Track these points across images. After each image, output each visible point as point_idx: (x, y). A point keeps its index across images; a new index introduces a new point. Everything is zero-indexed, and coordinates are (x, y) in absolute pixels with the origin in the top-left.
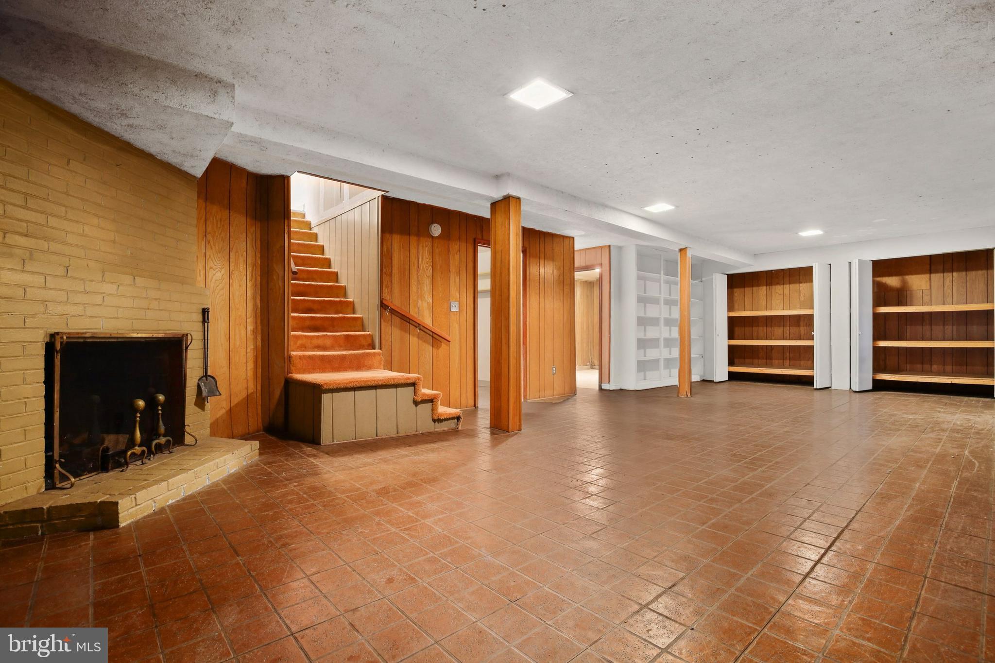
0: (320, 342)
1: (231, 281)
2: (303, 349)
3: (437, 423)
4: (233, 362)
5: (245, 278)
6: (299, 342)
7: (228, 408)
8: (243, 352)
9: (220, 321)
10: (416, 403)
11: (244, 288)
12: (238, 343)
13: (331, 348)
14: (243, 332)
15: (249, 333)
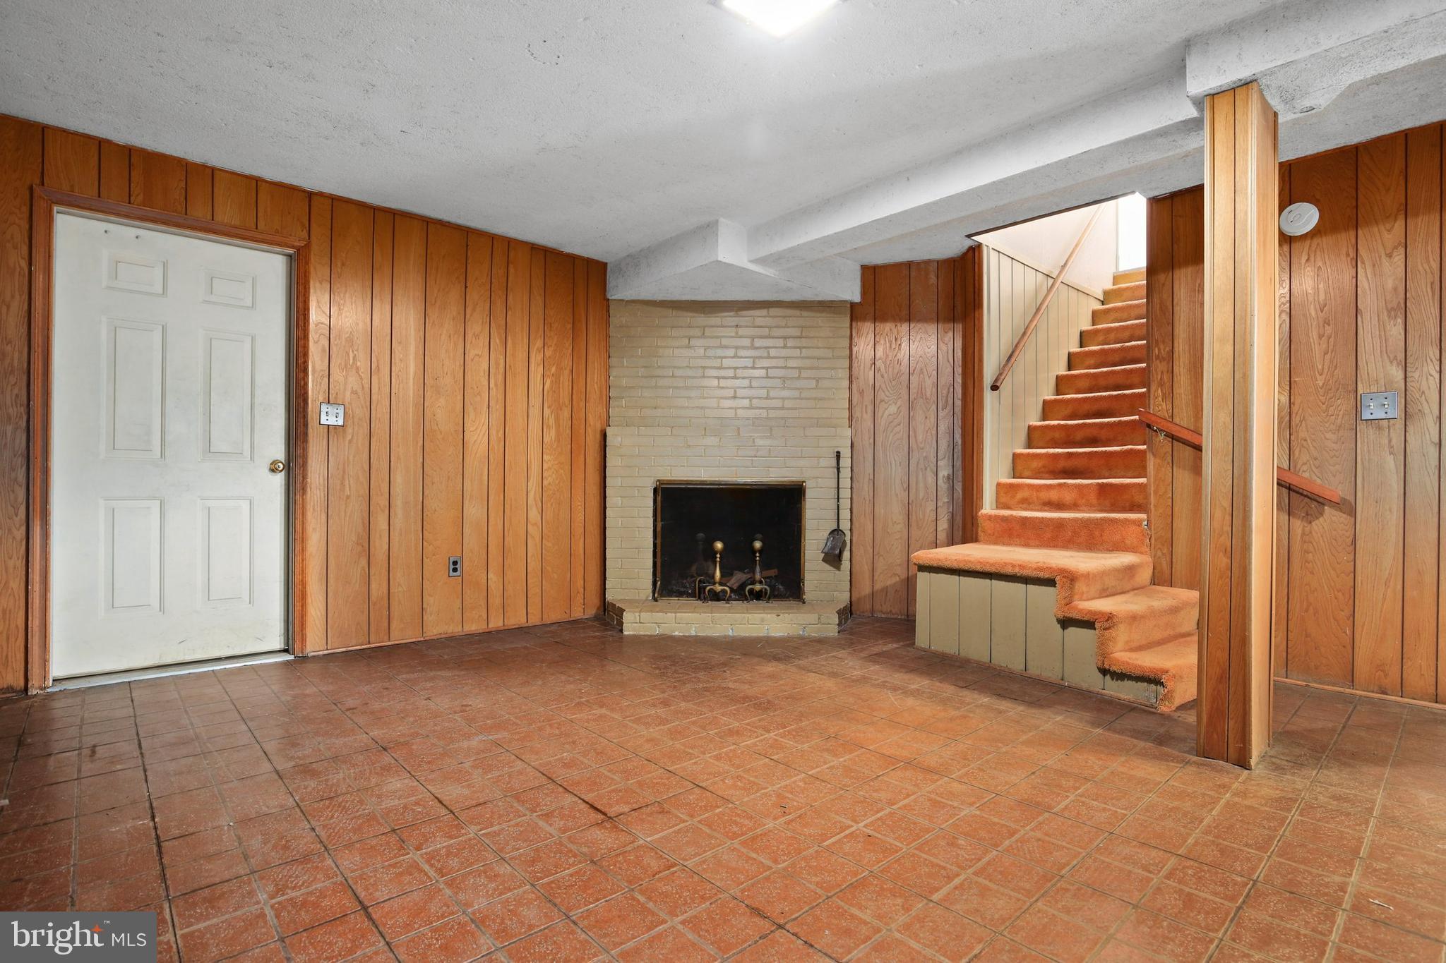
0: (1054, 496)
1: (911, 414)
2: (1025, 506)
3: (1108, 677)
4: (913, 518)
5: (934, 407)
6: (1020, 495)
7: (904, 576)
8: (931, 506)
9: (893, 465)
10: (1065, 623)
11: (933, 420)
12: (921, 495)
13: (1074, 507)
14: (931, 479)
15: (940, 482)
